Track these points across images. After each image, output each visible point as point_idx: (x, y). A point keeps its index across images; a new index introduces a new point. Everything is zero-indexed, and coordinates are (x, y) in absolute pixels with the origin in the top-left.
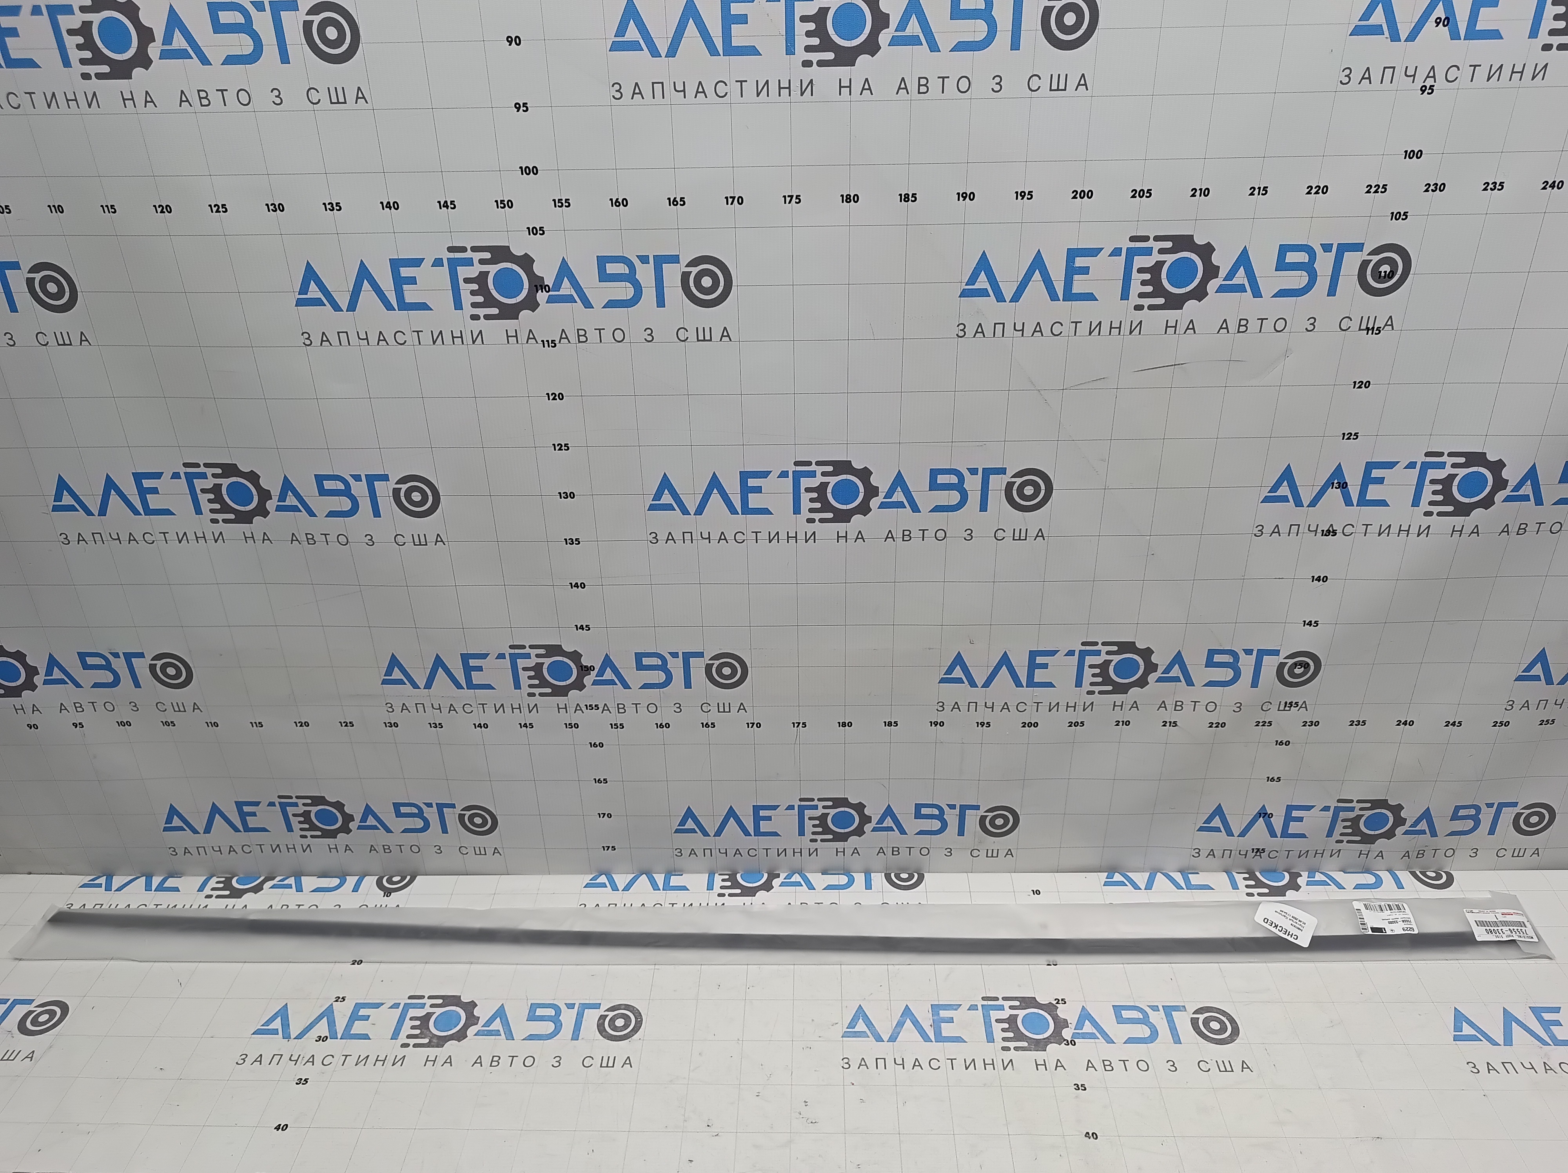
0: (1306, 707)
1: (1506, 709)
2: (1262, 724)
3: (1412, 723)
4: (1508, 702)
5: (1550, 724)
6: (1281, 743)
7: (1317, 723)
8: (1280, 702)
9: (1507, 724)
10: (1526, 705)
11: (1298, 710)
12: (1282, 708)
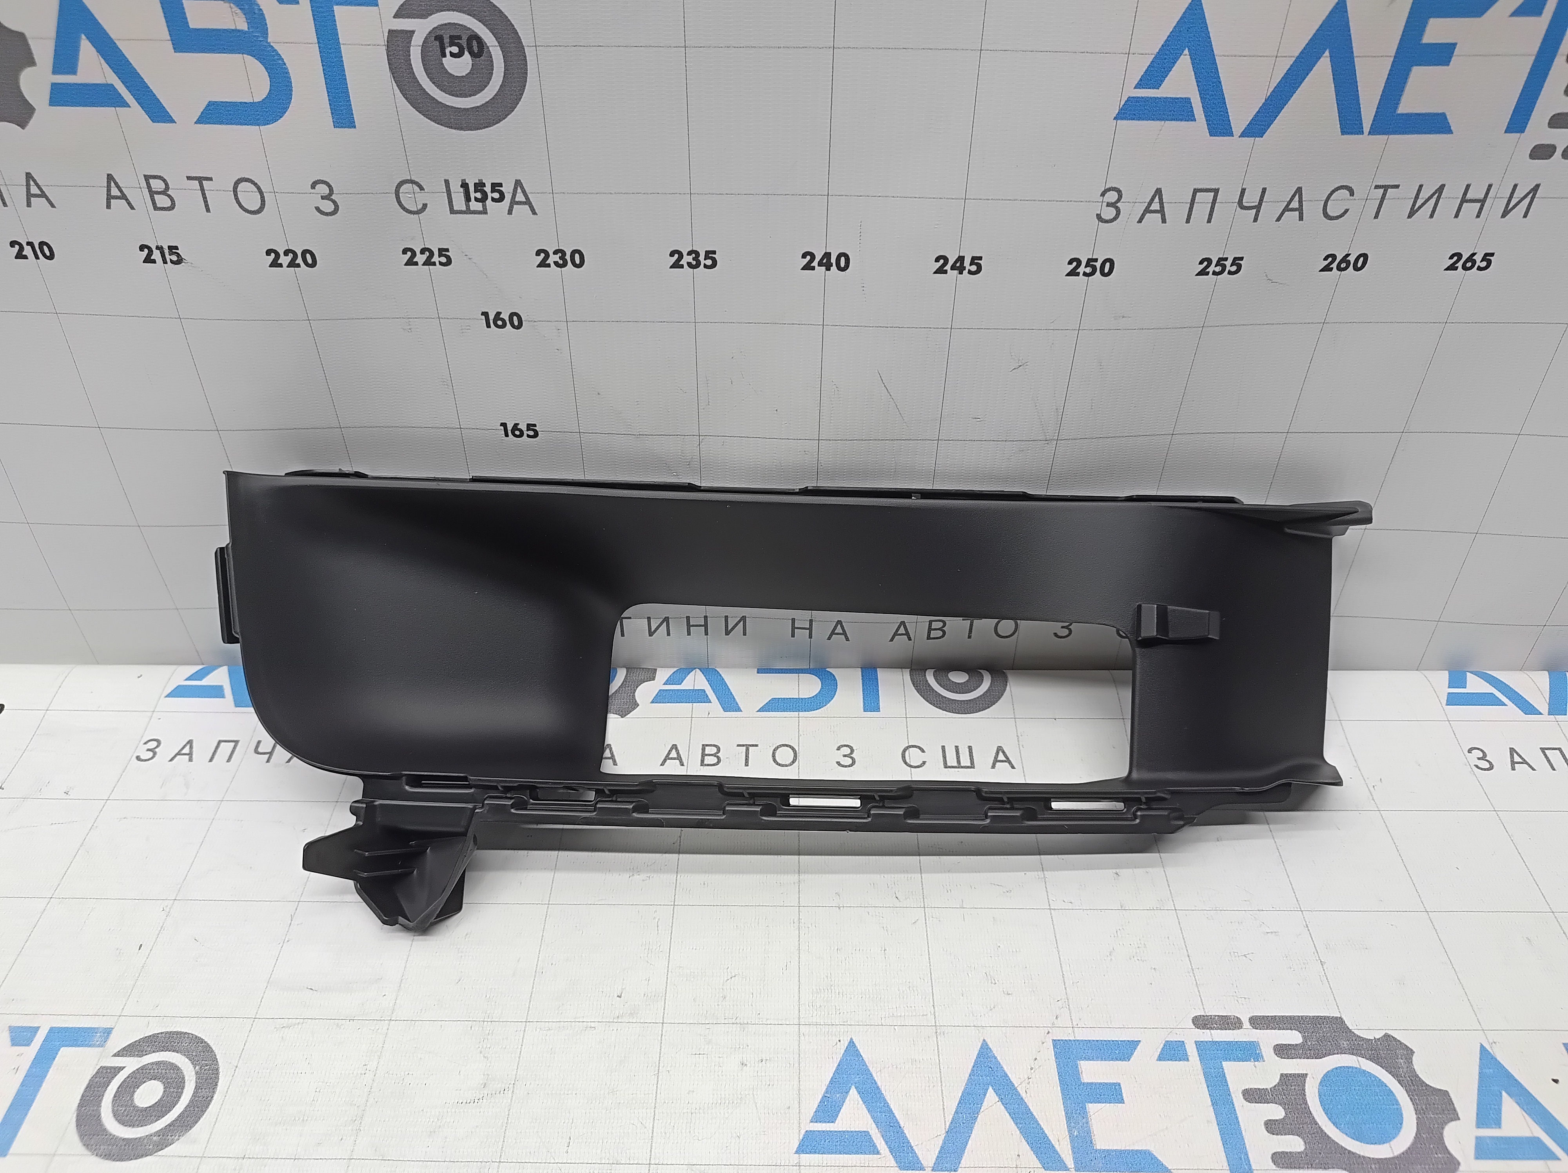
0: (528, 202)
1: (1099, 217)
2: (424, 257)
3: (843, 262)
4: (1103, 195)
5: (1230, 273)
6: (498, 321)
7: (578, 259)
8: (447, 182)
9: (1107, 268)
10: (1155, 206)
11: (510, 212)
12: (459, 202)
